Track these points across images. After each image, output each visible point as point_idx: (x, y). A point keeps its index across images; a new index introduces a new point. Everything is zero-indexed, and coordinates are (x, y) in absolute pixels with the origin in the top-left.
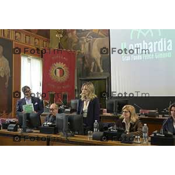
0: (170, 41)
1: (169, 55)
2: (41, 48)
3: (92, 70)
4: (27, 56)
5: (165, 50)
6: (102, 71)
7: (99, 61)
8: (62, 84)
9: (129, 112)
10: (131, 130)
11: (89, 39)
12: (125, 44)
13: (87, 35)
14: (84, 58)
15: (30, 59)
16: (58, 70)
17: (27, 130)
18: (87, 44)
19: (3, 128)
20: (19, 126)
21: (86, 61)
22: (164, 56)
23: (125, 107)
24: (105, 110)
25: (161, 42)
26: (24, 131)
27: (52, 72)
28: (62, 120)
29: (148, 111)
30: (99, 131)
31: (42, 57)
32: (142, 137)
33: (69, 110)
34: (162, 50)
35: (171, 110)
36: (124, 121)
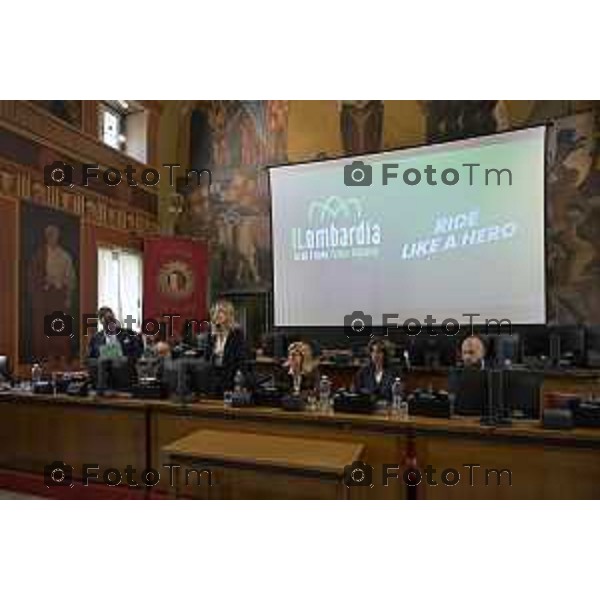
0: (376, 227)
1: (375, 252)
2: (140, 232)
3: (238, 277)
4: (111, 248)
5: (368, 243)
6: (257, 278)
7: (252, 260)
8: (182, 303)
9: (301, 354)
10: (303, 388)
11: (232, 218)
12: (299, 230)
13: (230, 211)
14: (224, 255)
15: (117, 253)
16: (174, 277)
17: (108, 393)
18: (230, 227)
19: (57, 392)
20: (89, 386)
21: (229, 258)
22: (367, 253)
23: (292, 345)
24: (260, 351)
25: (362, 226)
26: (101, 394)
27: (162, 279)
28: (175, 372)
29: (334, 353)
30: (245, 389)
31: (142, 249)
32: (318, 399)
33: (193, 353)
34: (363, 242)
35: (371, 350)
36: (291, 371)
